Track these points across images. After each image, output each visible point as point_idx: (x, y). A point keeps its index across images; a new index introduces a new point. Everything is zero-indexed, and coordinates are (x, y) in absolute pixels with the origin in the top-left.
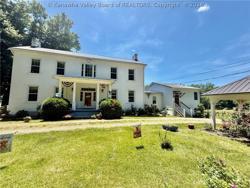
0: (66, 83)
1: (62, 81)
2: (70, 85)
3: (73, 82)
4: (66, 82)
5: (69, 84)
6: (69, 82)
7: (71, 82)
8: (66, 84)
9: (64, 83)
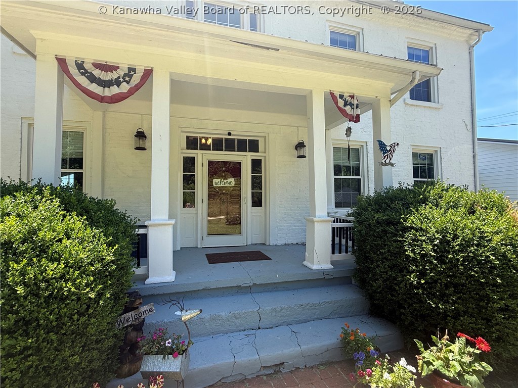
0: (97, 73)
1: (62, 54)
2: (125, 88)
3: (149, 65)
4: (97, 66)
5: (118, 83)
6: (115, 68)
7: (133, 63)
8: (92, 79)
9: (74, 71)
